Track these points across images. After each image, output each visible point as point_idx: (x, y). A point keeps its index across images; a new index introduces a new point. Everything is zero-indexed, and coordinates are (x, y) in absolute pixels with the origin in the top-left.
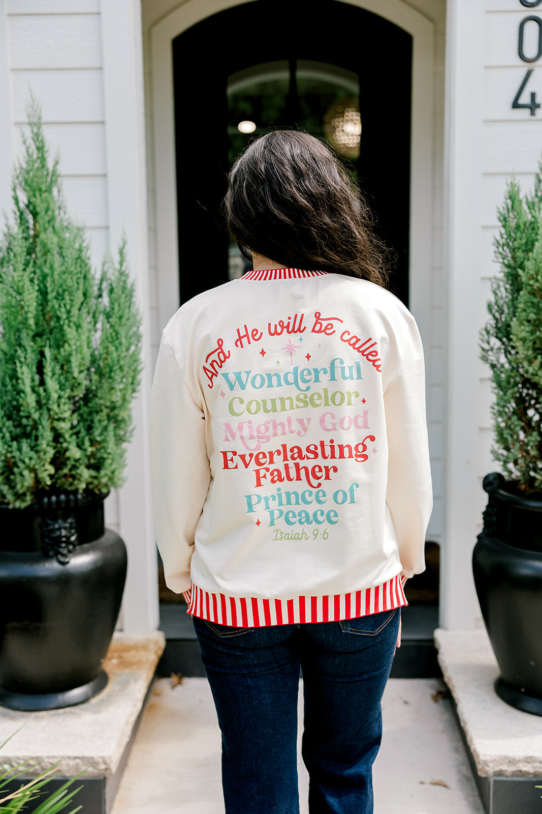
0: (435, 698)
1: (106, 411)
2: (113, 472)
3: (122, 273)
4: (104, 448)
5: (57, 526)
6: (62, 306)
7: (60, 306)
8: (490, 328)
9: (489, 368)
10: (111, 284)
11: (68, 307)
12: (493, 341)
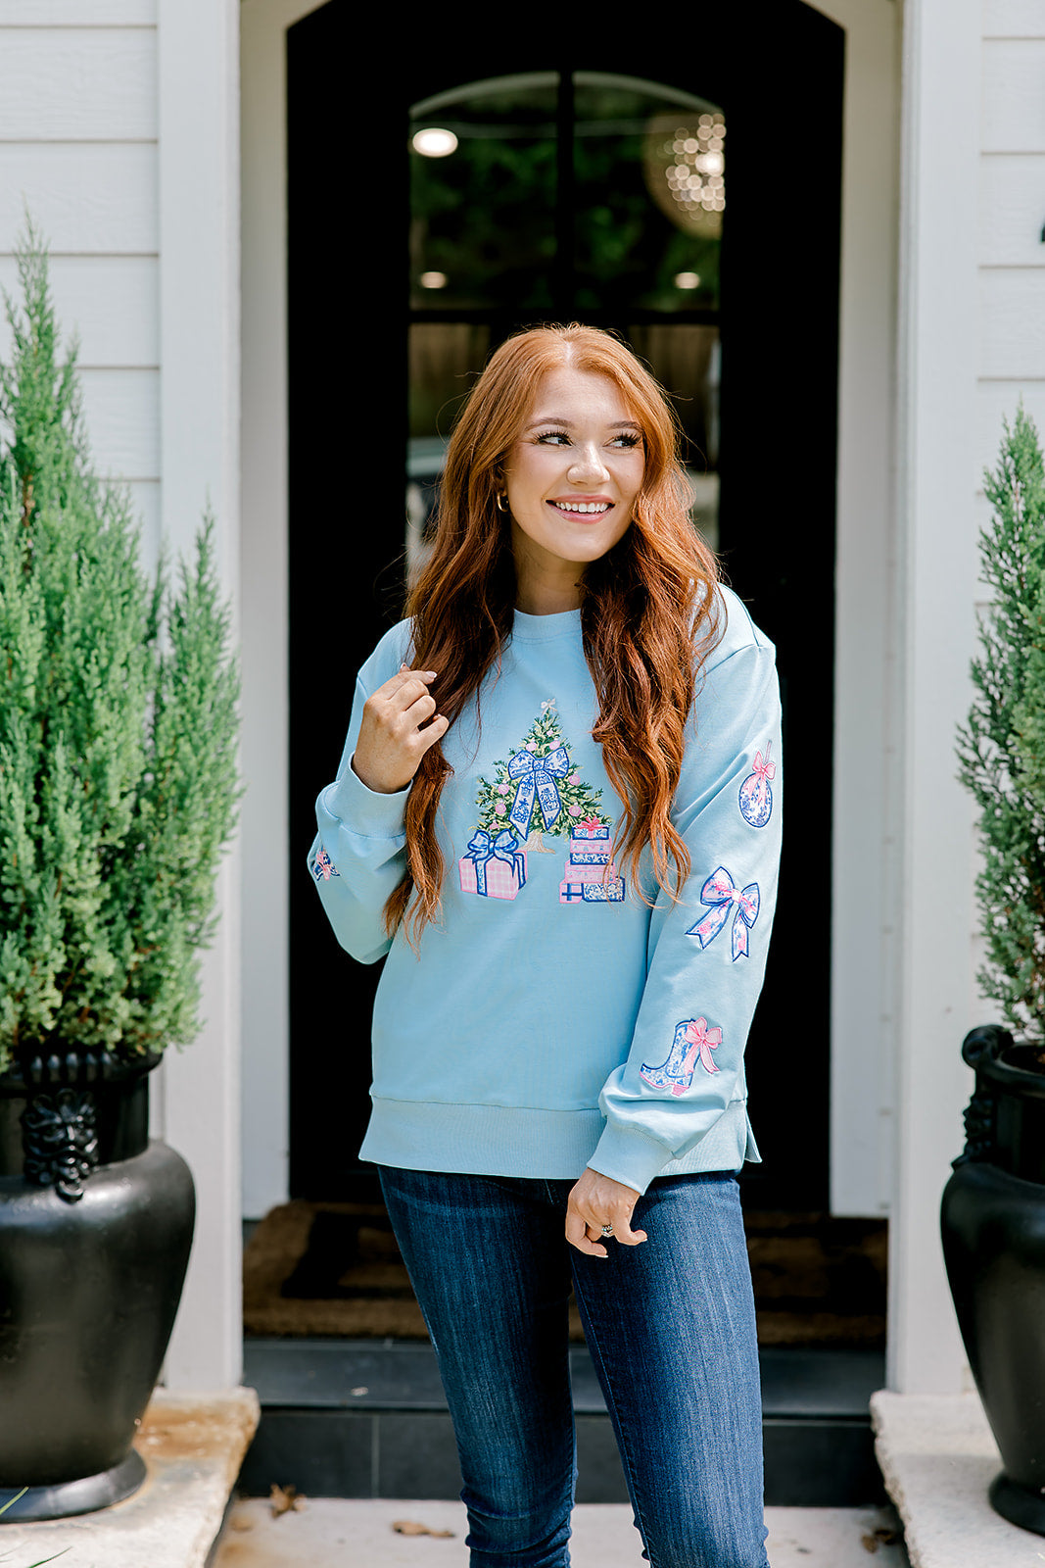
0: (870, 1543)
1: (167, 878)
2: (177, 1009)
3: (201, 589)
4: (161, 955)
5: (58, 1120)
6: (93, 660)
7: (87, 661)
8: (977, 718)
9: (976, 802)
10: (177, 611)
11: (104, 662)
12: (986, 744)
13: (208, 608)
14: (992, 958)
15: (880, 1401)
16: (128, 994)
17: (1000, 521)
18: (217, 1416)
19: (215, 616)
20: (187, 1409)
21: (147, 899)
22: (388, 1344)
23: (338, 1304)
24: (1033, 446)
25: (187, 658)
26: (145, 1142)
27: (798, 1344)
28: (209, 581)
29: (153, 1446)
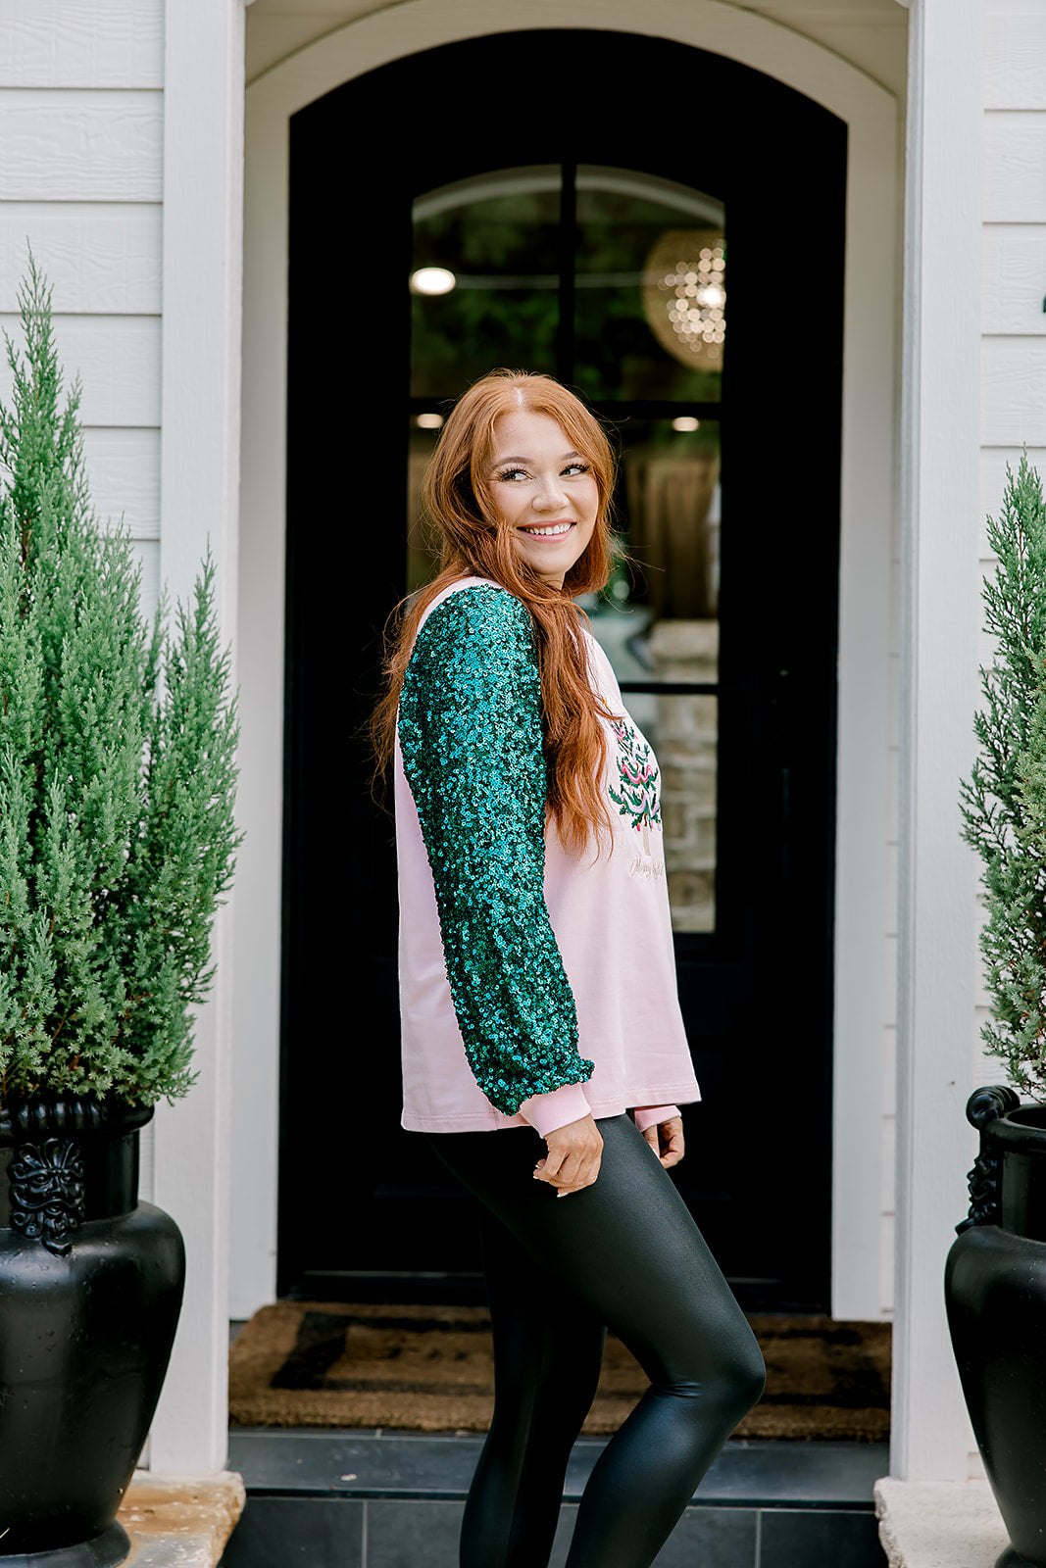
1: (161, 927)
2: (169, 1060)
3: (200, 637)
4: (154, 1002)
7: (85, 699)
8: (983, 773)
9: (981, 857)
10: (176, 659)
11: (101, 700)
12: (991, 799)
13: (208, 655)
14: (997, 1017)
15: (883, 1488)
16: (119, 1041)
17: (1003, 570)
18: (202, 1496)
19: (214, 665)
20: (171, 1490)
21: (141, 944)
22: (378, 1434)
23: (328, 1395)
24: (1038, 498)
25: (185, 703)
26: (134, 1203)
27: (798, 1438)
28: (208, 631)
29: (136, 1522)
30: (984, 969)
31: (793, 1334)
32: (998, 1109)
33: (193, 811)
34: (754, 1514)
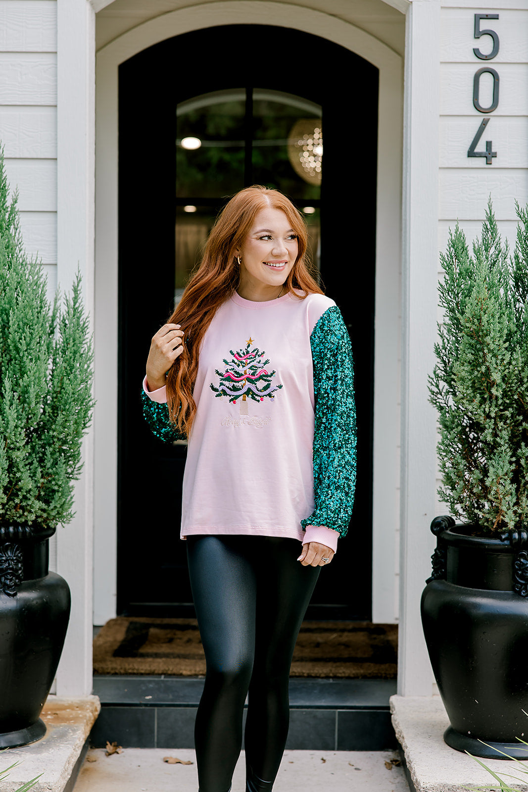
0: (389, 766)
1: (57, 445)
2: (62, 506)
3: (75, 310)
4: (54, 479)
6: (23, 338)
7: (20, 339)
8: (438, 372)
9: (437, 410)
10: (64, 320)
11: (28, 339)
12: (442, 384)
13: (79, 318)
14: (445, 484)
15: (394, 699)
16: (38, 498)
17: (447, 277)
18: (80, 707)
19: (82, 323)
20: (66, 704)
21: (48, 453)
22: (163, 678)
23: (139, 660)
24: (463, 244)
25: (68, 341)
26: (47, 572)
27: (356, 677)
28: (79, 306)
29: (49, 719)
30: (438, 462)
31: (354, 630)
32: (445, 526)
33: (72, 391)
34: (335, 712)
